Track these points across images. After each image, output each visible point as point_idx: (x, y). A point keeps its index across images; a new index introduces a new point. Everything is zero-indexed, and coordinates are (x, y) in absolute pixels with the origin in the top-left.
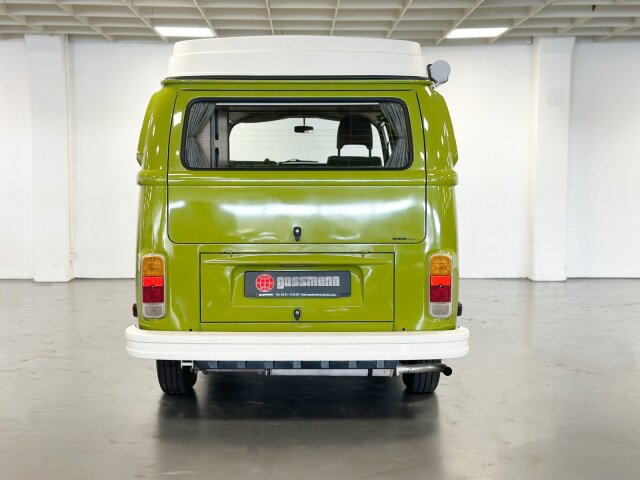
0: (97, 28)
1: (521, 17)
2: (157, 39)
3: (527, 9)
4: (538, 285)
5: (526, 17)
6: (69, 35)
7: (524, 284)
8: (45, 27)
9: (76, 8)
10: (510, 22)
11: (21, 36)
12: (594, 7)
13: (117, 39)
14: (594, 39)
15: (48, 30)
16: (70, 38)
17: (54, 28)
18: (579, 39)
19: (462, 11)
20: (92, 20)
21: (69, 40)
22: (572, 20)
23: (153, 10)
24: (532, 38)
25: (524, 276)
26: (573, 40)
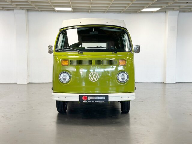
0: (37, 8)
1: (165, 5)
2: (54, 11)
3: (167, 3)
4: (167, 85)
5: (167, 5)
6: (27, 10)
7: (162, 84)
8: (21, 7)
9: (32, 2)
10: (161, 7)
11: (13, 10)
12: (187, 3)
13: (41, 11)
14: (184, 11)
15: (22, 8)
16: (28, 10)
17: (23, 8)
18: (180, 11)
19: (148, 4)
20: (36, 5)
21: (27, 11)
22: (179, 6)
23: (55, 3)
24: (166, 11)
25: (163, 82)
26: (178, 11)
